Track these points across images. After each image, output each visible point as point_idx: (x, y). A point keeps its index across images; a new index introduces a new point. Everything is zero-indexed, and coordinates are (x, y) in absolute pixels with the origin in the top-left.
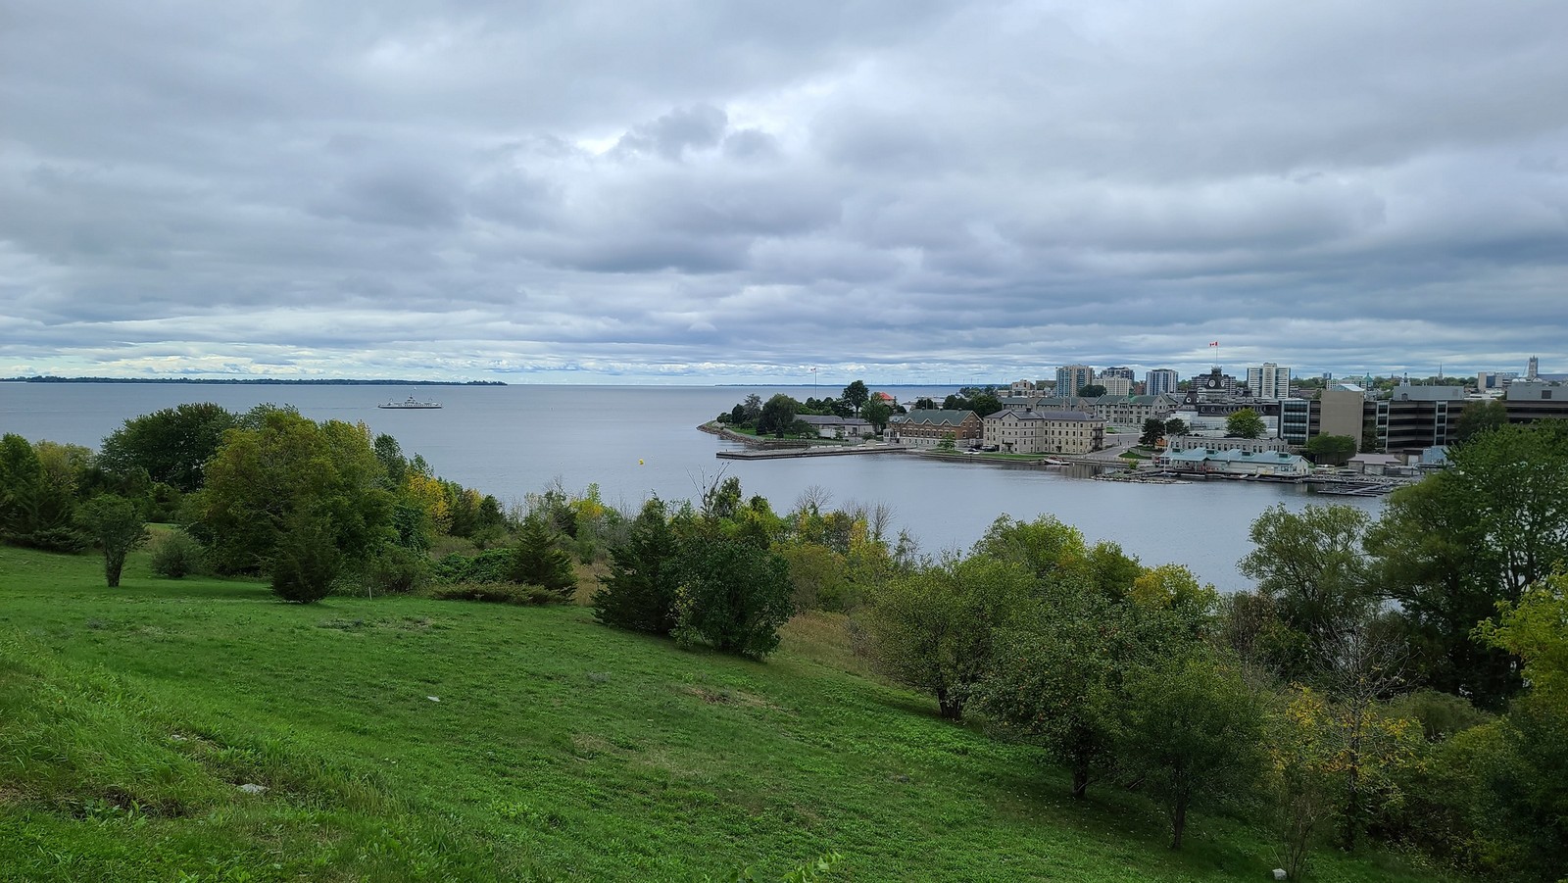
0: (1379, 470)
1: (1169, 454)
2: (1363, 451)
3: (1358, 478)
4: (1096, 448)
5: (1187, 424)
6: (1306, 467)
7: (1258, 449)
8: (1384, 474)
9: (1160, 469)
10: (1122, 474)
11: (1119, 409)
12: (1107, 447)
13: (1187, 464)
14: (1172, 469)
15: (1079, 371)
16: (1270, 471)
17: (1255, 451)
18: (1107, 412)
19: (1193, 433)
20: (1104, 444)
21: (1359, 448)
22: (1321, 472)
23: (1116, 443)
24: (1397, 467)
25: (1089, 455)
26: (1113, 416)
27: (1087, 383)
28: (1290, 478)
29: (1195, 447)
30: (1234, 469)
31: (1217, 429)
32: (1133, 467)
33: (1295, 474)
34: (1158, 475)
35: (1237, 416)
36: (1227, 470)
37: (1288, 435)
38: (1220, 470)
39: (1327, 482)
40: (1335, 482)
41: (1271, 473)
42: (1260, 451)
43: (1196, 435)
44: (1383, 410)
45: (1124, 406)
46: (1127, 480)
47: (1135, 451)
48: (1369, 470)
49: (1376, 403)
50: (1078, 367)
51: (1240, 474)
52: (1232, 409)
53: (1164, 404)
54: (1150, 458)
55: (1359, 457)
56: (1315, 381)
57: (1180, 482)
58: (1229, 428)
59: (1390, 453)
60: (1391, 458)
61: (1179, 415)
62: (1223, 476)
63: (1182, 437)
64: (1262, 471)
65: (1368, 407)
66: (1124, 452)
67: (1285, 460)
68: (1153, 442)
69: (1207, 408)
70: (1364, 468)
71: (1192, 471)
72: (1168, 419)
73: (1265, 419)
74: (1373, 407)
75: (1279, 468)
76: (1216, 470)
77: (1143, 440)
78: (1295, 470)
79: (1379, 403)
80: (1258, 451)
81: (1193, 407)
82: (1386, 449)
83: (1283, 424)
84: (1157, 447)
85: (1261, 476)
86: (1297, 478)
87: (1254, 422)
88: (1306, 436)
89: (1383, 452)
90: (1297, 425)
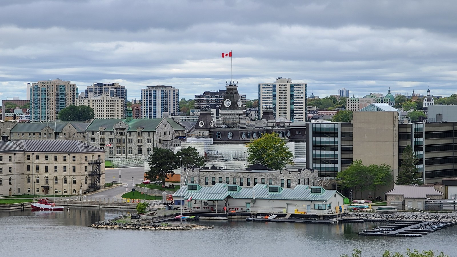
0: (420, 205)
1: (183, 192)
2: (401, 183)
3: (398, 215)
4: (94, 188)
5: (201, 154)
6: (342, 204)
7: (285, 182)
8: (425, 210)
9: (174, 212)
10: (129, 220)
11: (115, 136)
12: (107, 185)
13: (206, 204)
14: (189, 212)
15: (59, 87)
16: (301, 209)
17: (282, 185)
18: (101, 140)
19: (209, 164)
20: (103, 182)
21: (396, 179)
22: (358, 209)
23: (117, 179)
24: (438, 201)
25: (85, 196)
26: (108, 145)
27: (69, 103)
28: (325, 217)
29: (213, 183)
30: (262, 208)
31: (236, 159)
32: (142, 210)
33: (331, 212)
34: (172, 219)
35: (259, 144)
36: (253, 210)
37: (318, 165)
38: (245, 210)
39: (366, 221)
40: (374, 221)
41: (302, 212)
42: (289, 186)
43: (214, 167)
44: (418, 134)
45: (121, 132)
46: (136, 227)
47: (141, 190)
48: (409, 205)
49: (411, 126)
50: (57, 83)
51: (268, 215)
52: (252, 134)
53: (169, 129)
54: (160, 198)
55: (398, 190)
56: (333, 99)
57: (200, 227)
58: (250, 159)
59: (429, 184)
60: (431, 190)
61: (190, 143)
62: (248, 217)
63: (197, 171)
64: (293, 210)
65: (404, 130)
66: (128, 191)
67: (318, 197)
68: (163, 178)
69: (224, 134)
70: (403, 203)
71: (211, 213)
72: (179, 148)
73: (291, 146)
74: (408, 130)
75: (312, 206)
76: (240, 211)
77: (150, 175)
78: (330, 207)
79: (415, 126)
80: (286, 186)
81: (206, 133)
82: (424, 180)
83: (312, 152)
84: (167, 184)
85: (293, 216)
86: (332, 217)
87: (278, 150)
88: (338, 166)
89: (421, 184)
90: (328, 152)
